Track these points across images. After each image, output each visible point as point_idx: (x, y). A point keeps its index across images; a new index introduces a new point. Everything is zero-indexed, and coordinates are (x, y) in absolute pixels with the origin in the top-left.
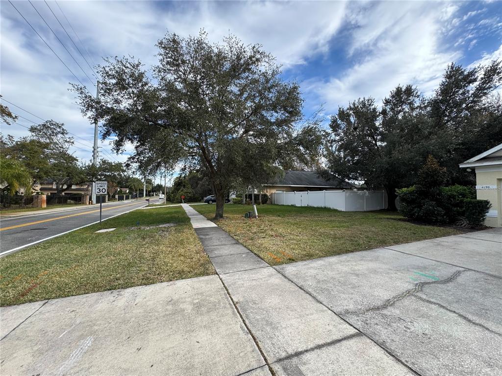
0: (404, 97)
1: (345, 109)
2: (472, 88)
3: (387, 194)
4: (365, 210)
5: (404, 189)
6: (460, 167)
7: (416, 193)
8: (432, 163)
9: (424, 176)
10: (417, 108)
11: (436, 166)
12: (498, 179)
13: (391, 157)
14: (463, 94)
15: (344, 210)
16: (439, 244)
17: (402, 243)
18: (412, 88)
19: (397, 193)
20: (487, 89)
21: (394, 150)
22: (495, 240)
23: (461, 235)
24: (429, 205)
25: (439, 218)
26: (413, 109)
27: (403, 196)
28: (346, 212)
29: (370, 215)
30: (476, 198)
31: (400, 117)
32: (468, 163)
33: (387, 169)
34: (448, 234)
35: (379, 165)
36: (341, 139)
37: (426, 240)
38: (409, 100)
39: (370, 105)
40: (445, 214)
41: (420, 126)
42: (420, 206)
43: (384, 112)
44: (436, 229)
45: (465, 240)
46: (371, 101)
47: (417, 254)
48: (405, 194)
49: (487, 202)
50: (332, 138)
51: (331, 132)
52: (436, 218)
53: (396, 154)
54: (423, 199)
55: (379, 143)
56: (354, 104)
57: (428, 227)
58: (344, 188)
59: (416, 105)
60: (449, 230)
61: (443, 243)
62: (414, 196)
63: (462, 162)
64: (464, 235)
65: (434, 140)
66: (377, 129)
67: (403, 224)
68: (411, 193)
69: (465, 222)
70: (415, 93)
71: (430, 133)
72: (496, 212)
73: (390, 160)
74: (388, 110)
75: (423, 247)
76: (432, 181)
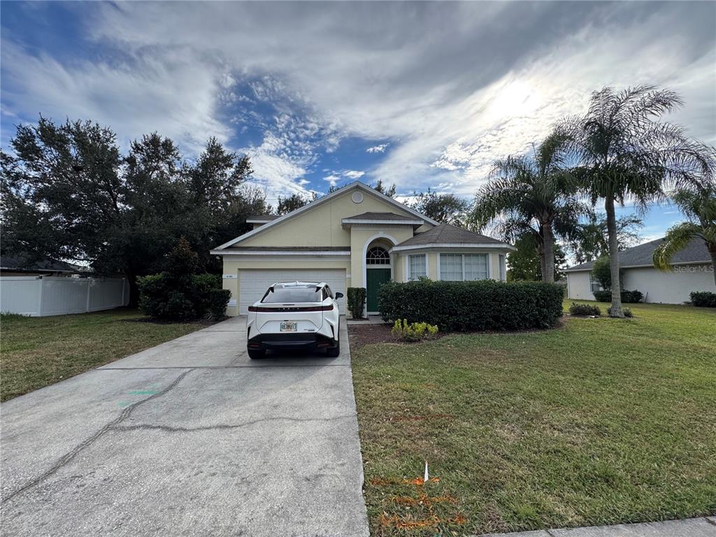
0: (162, 151)
1: (57, 126)
2: (229, 172)
3: (128, 284)
4: (88, 310)
5: (149, 277)
6: (211, 253)
7: (163, 282)
8: (184, 245)
9: (174, 260)
10: (177, 172)
11: (187, 250)
12: (239, 269)
13: (134, 230)
14: (222, 175)
15: (39, 315)
16: (177, 346)
17: (129, 354)
18: (173, 145)
19: (139, 282)
20: (239, 179)
21: (139, 219)
22: (231, 329)
23: (203, 330)
24: (176, 297)
25: (186, 312)
26: (172, 172)
27: (147, 286)
28: (42, 317)
29: (93, 318)
30: (222, 288)
31: (154, 176)
32: (218, 250)
33: (127, 245)
34: (192, 331)
35: (115, 238)
36: (44, 178)
37: (164, 344)
38: (168, 158)
39: (108, 140)
40: (193, 308)
41: (175, 196)
42: (166, 300)
43: (131, 160)
44: (181, 326)
45: (205, 334)
46: (110, 135)
47: (144, 365)
48: (149, 284)
49: (228, 292)
50: (17, 170)
51: (15, 157)
52: (184, 312)
53: (140, 226)
54: (171, 290)
55: (119, 205)
56: (77, 126)
57: (173, 325)
58: (42, 273)
59: (176, 169)
60: (194, 325)
61: (182, 344)
62: (160, 286)
63: (212, 248)
64: (206, 329)
65: (189, 218)
66: (116, 182)
67: (142, 326)
68: (157, 282)
69: (210, 315)
70: (176, 152)
71: (188, 209)
72: (235, 301)
73: (133, 234)
74: (139, 160)
75: (156, 355)
76: (181, 268)
